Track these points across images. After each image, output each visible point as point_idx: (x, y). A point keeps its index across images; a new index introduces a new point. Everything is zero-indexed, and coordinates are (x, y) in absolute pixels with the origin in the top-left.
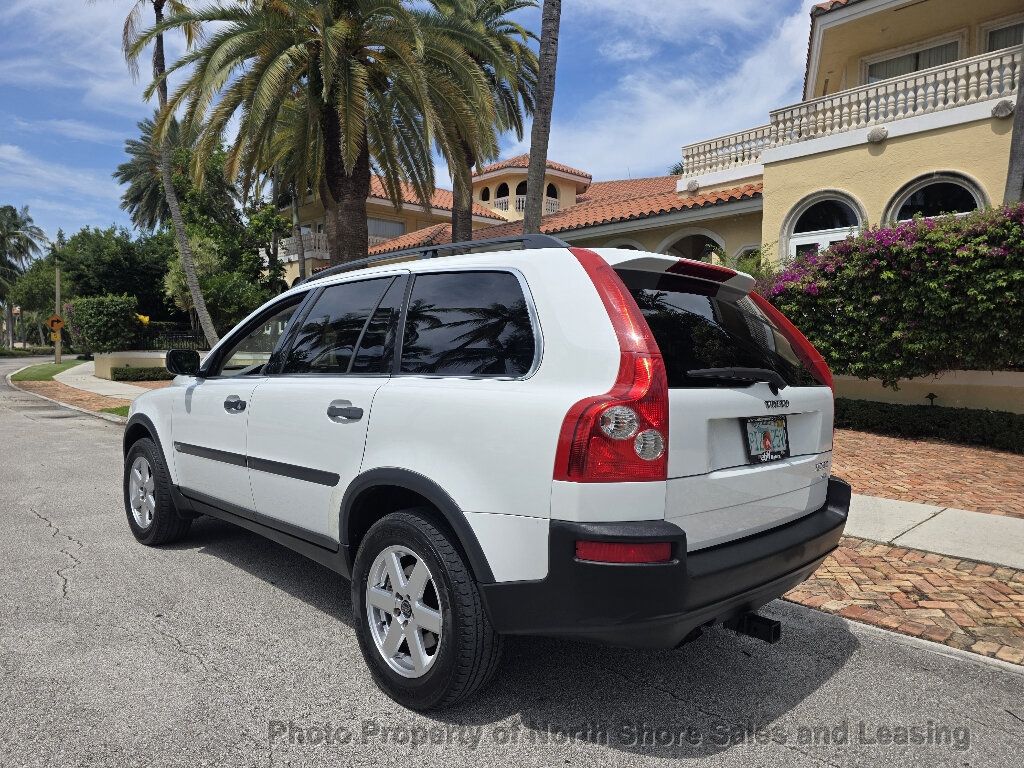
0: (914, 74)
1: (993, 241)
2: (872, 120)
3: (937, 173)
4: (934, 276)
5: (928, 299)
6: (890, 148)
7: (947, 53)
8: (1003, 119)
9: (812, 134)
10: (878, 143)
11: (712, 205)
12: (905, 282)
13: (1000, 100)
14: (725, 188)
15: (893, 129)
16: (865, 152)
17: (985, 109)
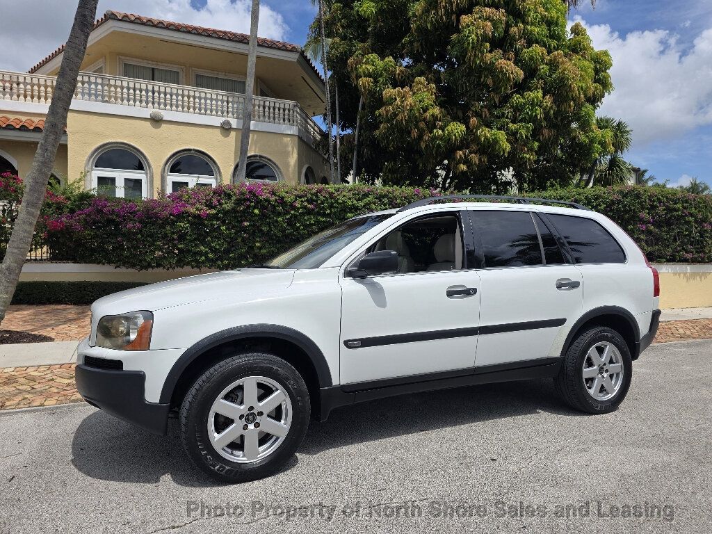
0: (173, 85)
1: (310, 201)
2: (150, 105)
3: (194, 150)
4: (279, 214)
5: (274, 226)
6: (164, 126)
7: (174, 78)
8: (226, 129)
9: (106, 99)
10: (156, 121)
11: (14, 129)
12: (263, 216)
13: (226, 118)
14: (17, 117)
15: (167, 115)
16: (148, 124)
17: (218, 121)
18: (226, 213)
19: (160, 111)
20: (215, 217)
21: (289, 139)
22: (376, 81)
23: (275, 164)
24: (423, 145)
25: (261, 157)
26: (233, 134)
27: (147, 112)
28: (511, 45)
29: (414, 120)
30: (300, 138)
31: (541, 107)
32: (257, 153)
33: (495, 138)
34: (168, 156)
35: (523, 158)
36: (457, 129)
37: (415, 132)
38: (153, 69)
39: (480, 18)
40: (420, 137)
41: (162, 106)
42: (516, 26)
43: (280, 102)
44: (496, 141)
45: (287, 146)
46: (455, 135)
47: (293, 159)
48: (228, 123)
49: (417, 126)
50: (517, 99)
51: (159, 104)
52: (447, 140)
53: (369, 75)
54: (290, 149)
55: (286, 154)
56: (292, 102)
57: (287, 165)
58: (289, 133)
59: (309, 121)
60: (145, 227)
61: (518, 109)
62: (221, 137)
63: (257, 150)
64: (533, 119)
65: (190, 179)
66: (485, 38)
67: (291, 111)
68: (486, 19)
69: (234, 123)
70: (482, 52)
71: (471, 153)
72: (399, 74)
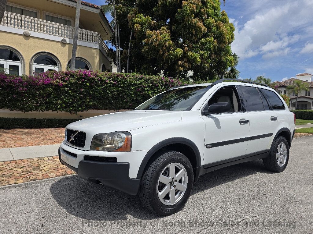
0: (35, 19)
2: (23, 28)
4: (99, 86)
5: (96, 91)
6: (31, 39)
10: (27, 36)
13: (63, 38)
15: (32, 33)
16: (22, 37)
17: (60, 39)
18: (72, 84)
19: (28, 31)
20: (66, 86)
21: (95, 50)
22: (142, 27)
23: (88, 62)
24: (164, 58)
25: (81, 58)
26: (67, 46)
27: (22, 31)
28: (201, 16)
29: (161, 46)
30: (100, 50)
31: (213, 45)
32: (80, 56)
33: (195, 57)
34: (33, 55)
35: (205, 66)
36: (180, 51)
37: (161, 52)
38: (22, 10)
39: (191, 3)
40: (163, 54)
41: (30, 29)
42: (203, 8)
43: (90, 32)
44: (195, 58)
45: (94, 53)
46: (179, 54)
47: (97, 60)
48: (65, 40)
49: (162, 49)
50: (203, 40)
51: (28, 28)
52: (175, 56)
53: (139, 23)
54: (95, 55)
55: (93, 58)
56: (97, 33)
57: (94, 63)
58: (95, 48)
59: (103, 42)
60: (29, 90)
61: (203, 45)
62: (61, 47)
63: (79, 54)
64: (209, 50)
65: (45, 67)
66: (193, 12)
67: (96, 37)
68: (193, 4)
69: (68, 41)
70: (191, 18)
71: (185, 62)
72: (153, 24)
